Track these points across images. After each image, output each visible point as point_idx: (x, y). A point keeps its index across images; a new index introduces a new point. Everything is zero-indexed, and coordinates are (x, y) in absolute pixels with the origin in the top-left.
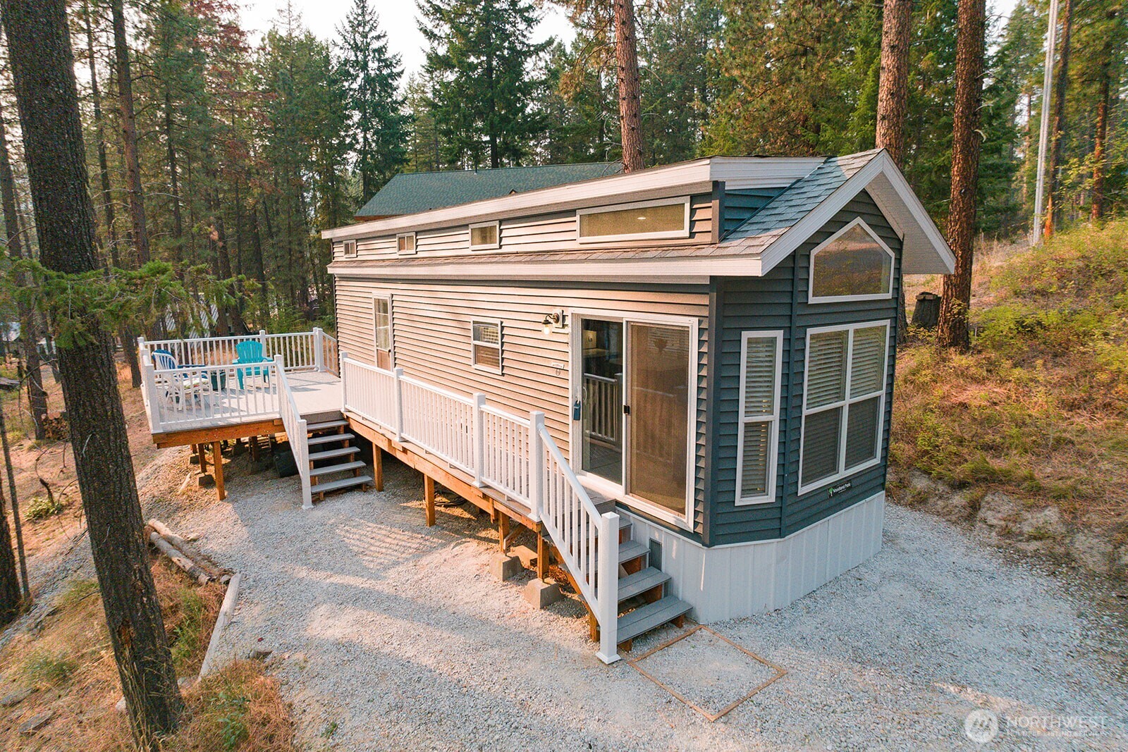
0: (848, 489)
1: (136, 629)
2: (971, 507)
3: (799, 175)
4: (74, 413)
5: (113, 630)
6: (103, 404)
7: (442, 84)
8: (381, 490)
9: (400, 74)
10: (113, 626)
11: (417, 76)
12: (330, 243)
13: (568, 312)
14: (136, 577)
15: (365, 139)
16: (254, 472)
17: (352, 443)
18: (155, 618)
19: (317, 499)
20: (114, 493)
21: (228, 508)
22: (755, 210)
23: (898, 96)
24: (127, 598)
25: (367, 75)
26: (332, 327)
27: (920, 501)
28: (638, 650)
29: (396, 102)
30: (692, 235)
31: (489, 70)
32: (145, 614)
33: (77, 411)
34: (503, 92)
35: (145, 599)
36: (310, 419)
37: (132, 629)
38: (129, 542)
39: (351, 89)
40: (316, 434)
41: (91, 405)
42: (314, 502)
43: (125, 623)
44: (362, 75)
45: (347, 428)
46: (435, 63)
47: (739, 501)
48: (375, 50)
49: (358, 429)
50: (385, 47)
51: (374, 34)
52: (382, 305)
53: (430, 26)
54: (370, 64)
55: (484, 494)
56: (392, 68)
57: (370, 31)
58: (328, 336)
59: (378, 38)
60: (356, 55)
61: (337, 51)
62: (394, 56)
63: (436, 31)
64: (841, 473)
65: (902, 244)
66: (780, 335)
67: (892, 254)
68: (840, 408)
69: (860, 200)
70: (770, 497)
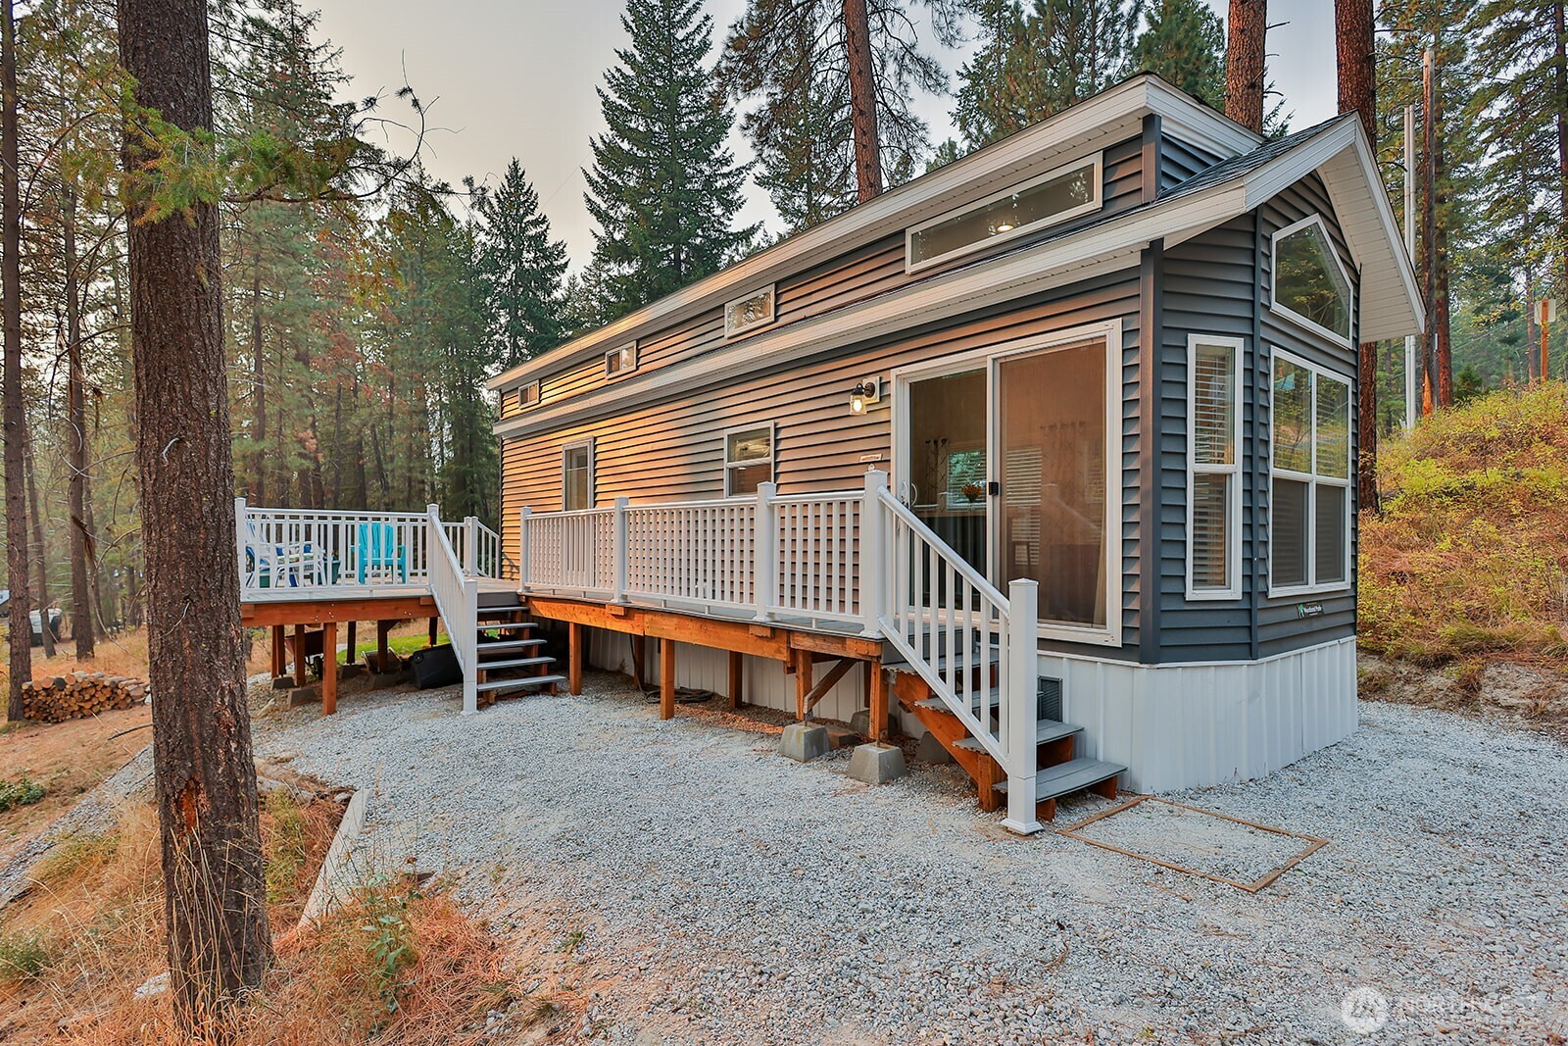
1: (211, 798)
2: (1465, 687)
4: (151, 402)
5: (168, 796)
6: (204, 394)
10: (169, 791)
13: (890, 376)
14: (222, 701)
18: (245, 784)
20: (204, 547)
24: (201, 735)
25: (520, 267)
28: (1063, 820)
29: (555, 303)
30: (1108, 204)
32: (229, 772)
33: (157, 396)
35: (234, 745)
37: (202, 797)
38: (219, 637)
39: (498, 285)
41: (183, 392)
42: (480, 707)
43: (192, 784)
44: (513, 267)
45: (526, 615)
46: (609, 251)
47: (1191, 594)
48: (531, 238)
49: (544, 611)
50: (544, 233)
51: (530, 218)
52: (578, 459)
53: (604, 206)
54: (525, 255)
55: (773, 630)
56: (552, 259)
57: (526, 214)
58: (485, 529)
59: (536, 223)
60: (507, 242)
61: (482, 237)
62: (556, 246)
63: (612, 213)
64: (1312, 585)
65: (1359, 279)
66: (1238, 345)
67: (1351, 288)
68: (1306, 484)
69: (1313, 186)
70: (1234, 593)
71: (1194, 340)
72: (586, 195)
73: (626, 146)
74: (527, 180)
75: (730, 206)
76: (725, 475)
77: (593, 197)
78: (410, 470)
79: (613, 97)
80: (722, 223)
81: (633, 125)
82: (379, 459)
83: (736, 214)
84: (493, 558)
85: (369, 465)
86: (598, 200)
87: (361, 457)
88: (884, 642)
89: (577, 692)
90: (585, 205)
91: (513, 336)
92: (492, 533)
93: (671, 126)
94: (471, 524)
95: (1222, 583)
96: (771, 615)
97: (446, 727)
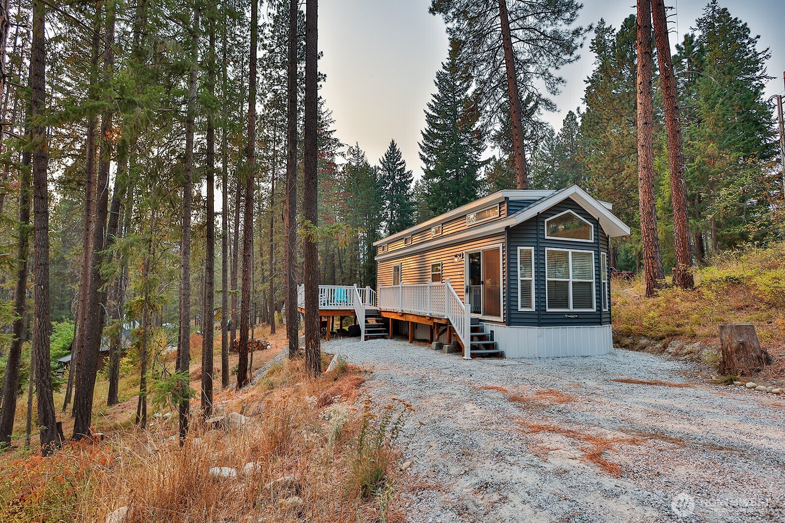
0: (576, 318)
2: (664, 347)
3: (544, 195)
7: (433, 185)
9: (411, 181)
11: (420, 182)
12: (376, 247)
13: (464, 252)
15: (392, 214)
17: (382, 321)
21: (331, 342)
22: (523, 207)
23: (648, 168)
25: (394, 182)
26: (374, 287)
27: (643, 348)
29: (408, 195)
30: (500, 216)
31: (457, 176)
34: (464, 186)
36: (366, 311)
39: (386, 190)
42: (365, 340)
43: (311, 338)
44: (391, 183)
45: (380, 316)
46: (429, 174)
47: (520, 309)
48: (399, 170)
49: (384, 315)
50: (404, 168)
51: (398, 162)
52: (397, 269)
53: (426, 156)
54: (396, 177)
55: (430, 318)
56: (406, 177)
57: (396, 161)
58: (372, 290)
59: (400, 164)
60: (389, 173)
61: (380, 172)
62: (408, 172)
63: (430, 159)
64: (571, 309)
65: (598, 221)
66: (533, 248)
67: (592, 225)
68: (568, 282)
69: (568, 203)
70: (533, 309)
71: (519, 248)
72: (419, 153)
73: (435, 131)
74: (397, 148)
75: (479, 151)
76: (431, 276)
77: (422, 153)
78: (351, 266)
79: (431, 112)
80: (476, 158)
81: (439, 122)
82: (340, 261)
83: (483, 154)
84: (374, 299)
85: (336, 263)
86: (424, 154)
87: (334, 260)
88: (448, 319)
89: (391, 338)
90: (419, 156)
91: (392, 211)
92: (374, 292)
93: (454, 121)
94: (368, 288)
95: (530, 307)
96: (430, 314)
97: (356, 344)
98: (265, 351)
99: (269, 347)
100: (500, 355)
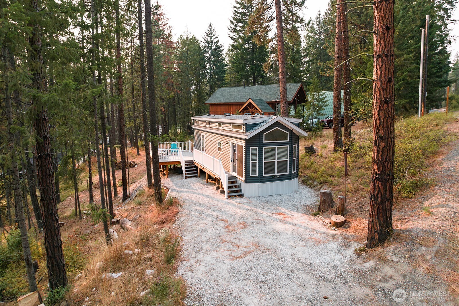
0: (278, 178)
8: (199, 177)
9: (223, 50)
12: (193, 120)
13: (231, 142)
16: (174, 173)
17: (194, 167)
19: (186, 178)
21: (169, 179)
22: (254, 127)
29: (221, 59)
30: (243, 131)
36: (186, 162)
40: (187, 165)
44: (210, 51)
45: (194, 164)
47: (251, 176)
48: (215, 42)
49: (196, 164)
50: (218, 41)
51: (214, 37)
52: (203, 137)
53: (232, 35)
54: (213, 47)
56: (220, 47)
59: (216, 38)
60: (208, 45)
61: (202, 44)
62: (221, 44)
63: (234, 37)
64: (276, 174)
65: (292, 131)
66: (257, 148)
67: (289, 133)
68: (275, 162)
69: (277, 124)
70: (257, 176)
71: (251, 148)
74: (213, 27)
76: (217, 147)
77: (229, 33)
79: (235, 4)
94: (190, 142)
95: (256, 174)
97: (181, 181)
98: (134, 169)
99: (136, 166)
100: (242, 196)
